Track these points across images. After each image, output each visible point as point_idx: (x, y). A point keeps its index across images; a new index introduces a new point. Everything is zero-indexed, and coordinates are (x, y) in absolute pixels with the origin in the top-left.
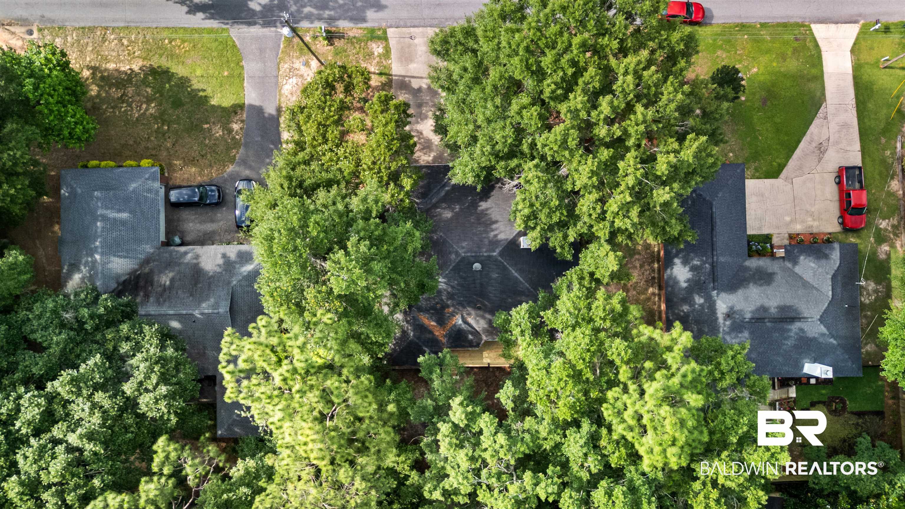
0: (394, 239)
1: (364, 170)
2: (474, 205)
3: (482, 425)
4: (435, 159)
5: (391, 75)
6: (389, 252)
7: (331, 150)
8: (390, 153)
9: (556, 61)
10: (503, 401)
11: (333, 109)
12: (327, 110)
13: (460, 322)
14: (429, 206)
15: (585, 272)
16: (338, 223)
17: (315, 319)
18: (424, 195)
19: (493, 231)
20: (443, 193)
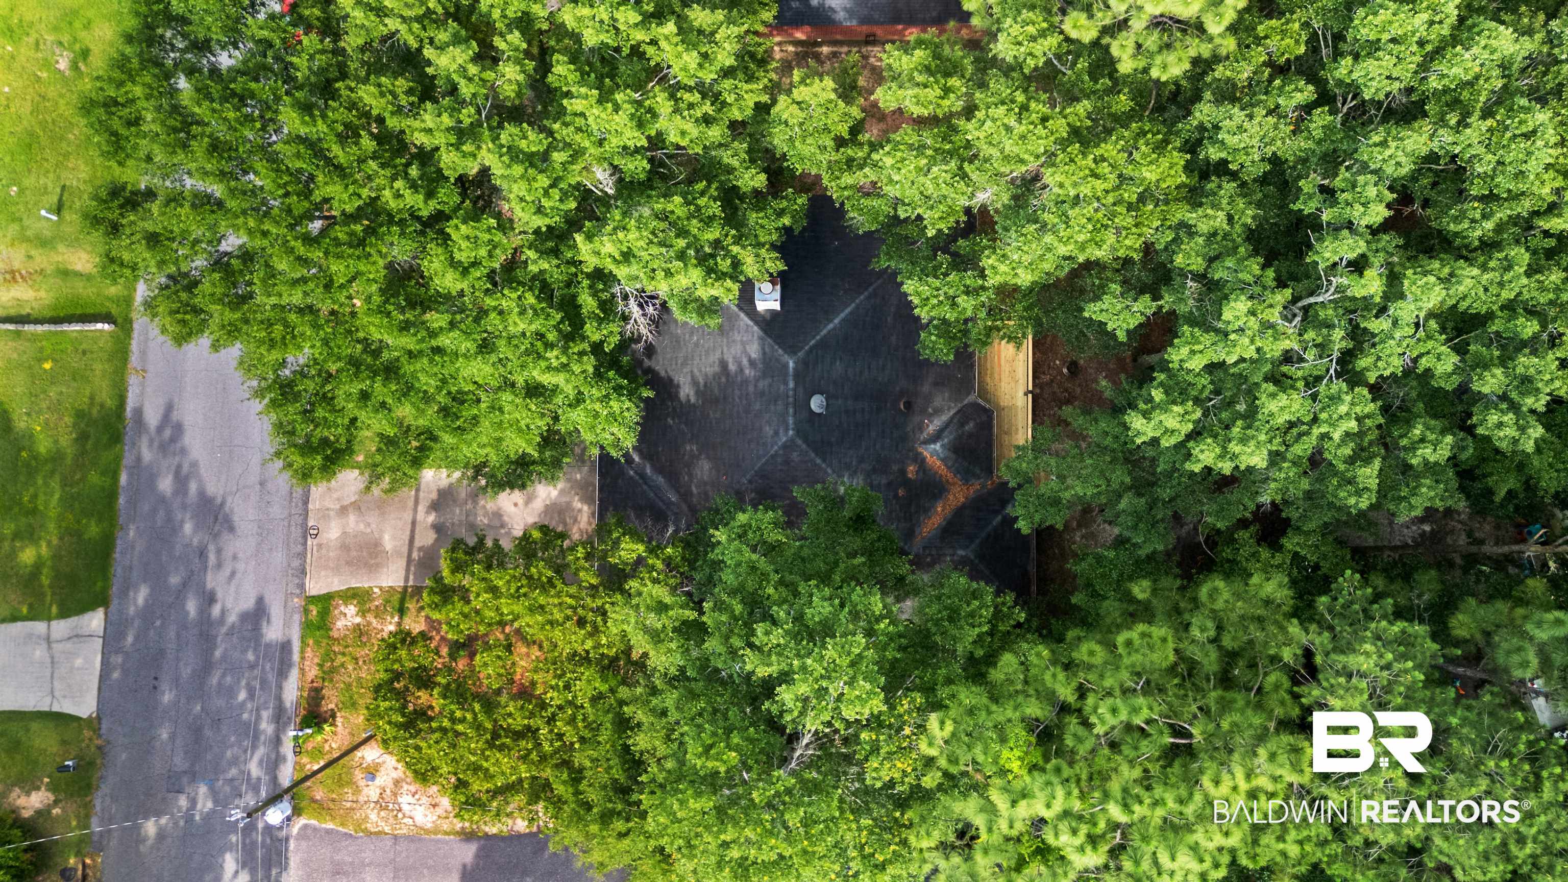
0: (753, 568)
1: (598, 646)
2: (685, 411)
3: (1197, 363)
4: (587, 499)
5: (405, 588)
6: (781, 582)
7: (551, 720)
8: (560, 586)
9: (339, 171)
10: (1133, 323)
11: (458, 714)
12: (460, 728)
13: (937, 446)
14: (684, 507)
15: (835, 157)
16: (709, 702)
17: (943, 762)
18: (660, 517)
19: (741, 370)
20: (660, 480)
